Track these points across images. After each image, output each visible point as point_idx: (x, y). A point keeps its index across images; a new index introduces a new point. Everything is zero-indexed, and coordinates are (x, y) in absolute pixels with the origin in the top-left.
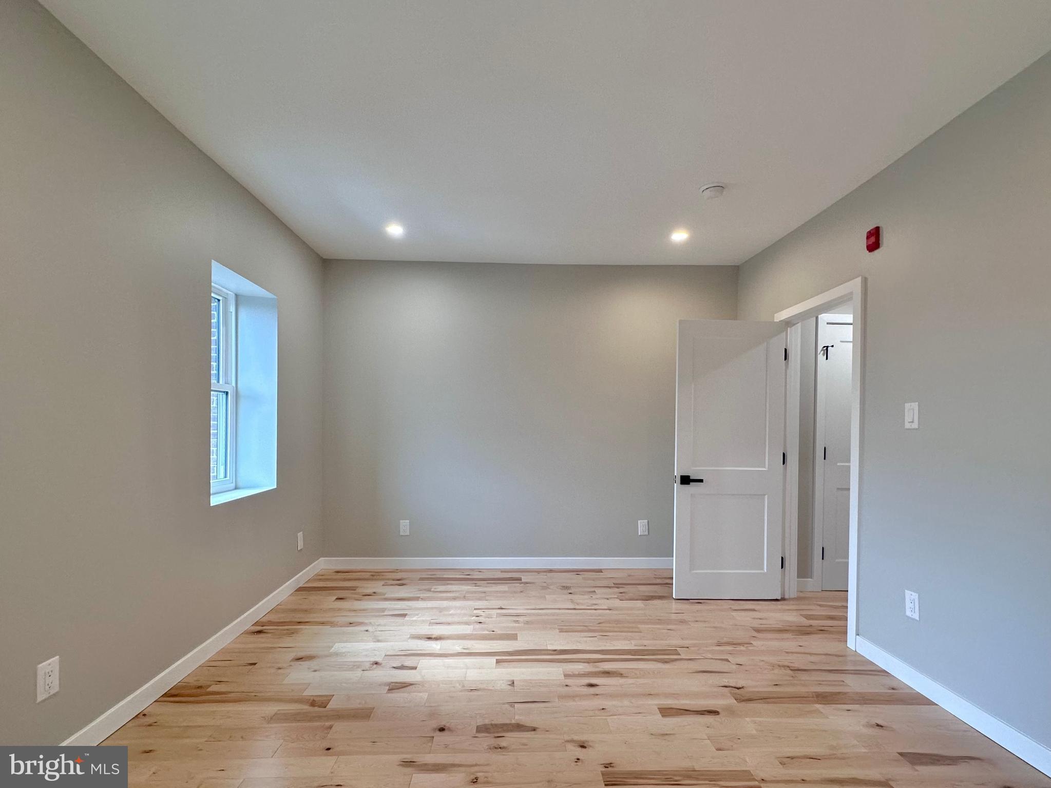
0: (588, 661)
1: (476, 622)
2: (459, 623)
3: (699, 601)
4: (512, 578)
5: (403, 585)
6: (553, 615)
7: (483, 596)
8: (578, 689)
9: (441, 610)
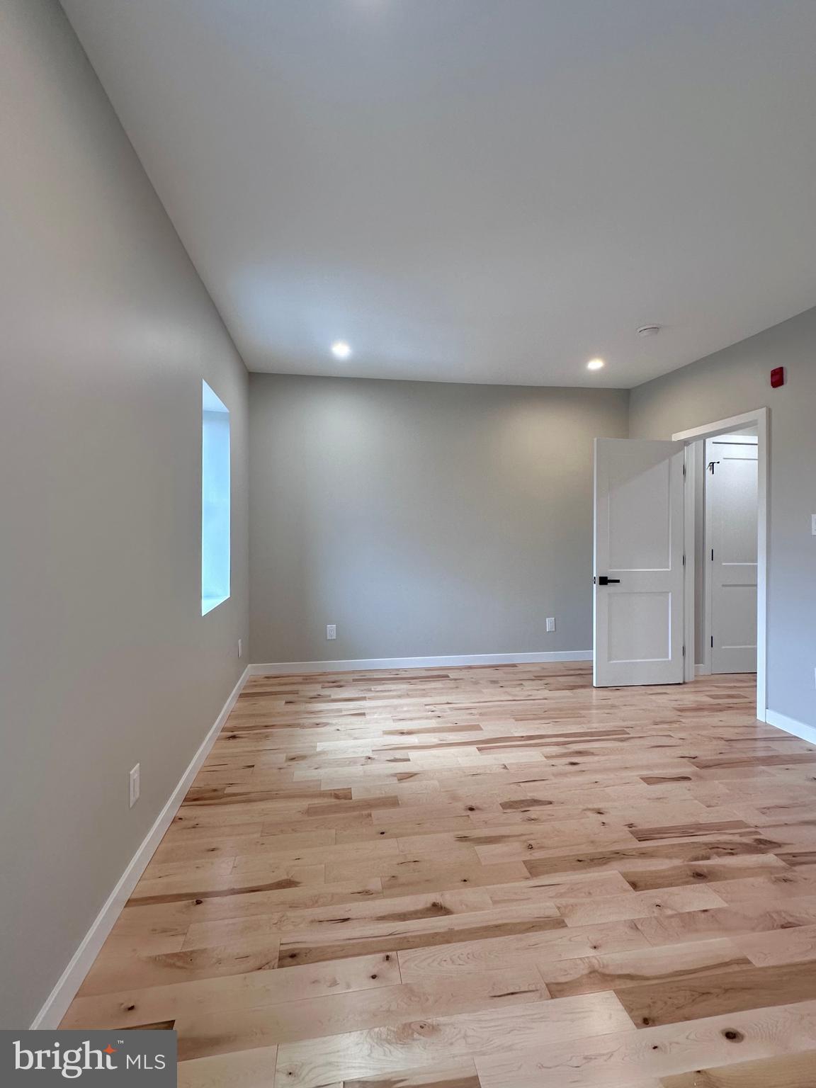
0: (557, 744)
1: (436, 717)
2: (419, 718)
3: (617, 688)
4: (440, 676)
5: (341, 686)
6: (499, 706)
7: (424, 694)
8: (563, 768)
9: (395, 707)
